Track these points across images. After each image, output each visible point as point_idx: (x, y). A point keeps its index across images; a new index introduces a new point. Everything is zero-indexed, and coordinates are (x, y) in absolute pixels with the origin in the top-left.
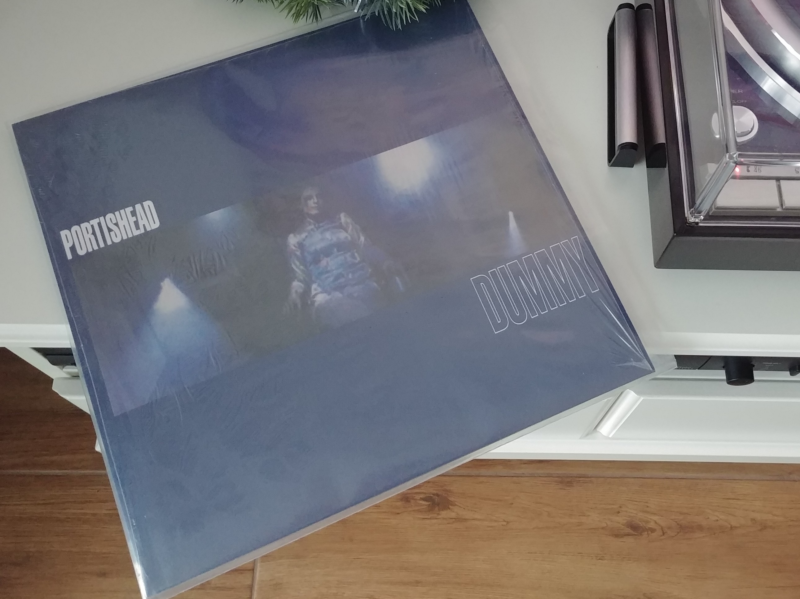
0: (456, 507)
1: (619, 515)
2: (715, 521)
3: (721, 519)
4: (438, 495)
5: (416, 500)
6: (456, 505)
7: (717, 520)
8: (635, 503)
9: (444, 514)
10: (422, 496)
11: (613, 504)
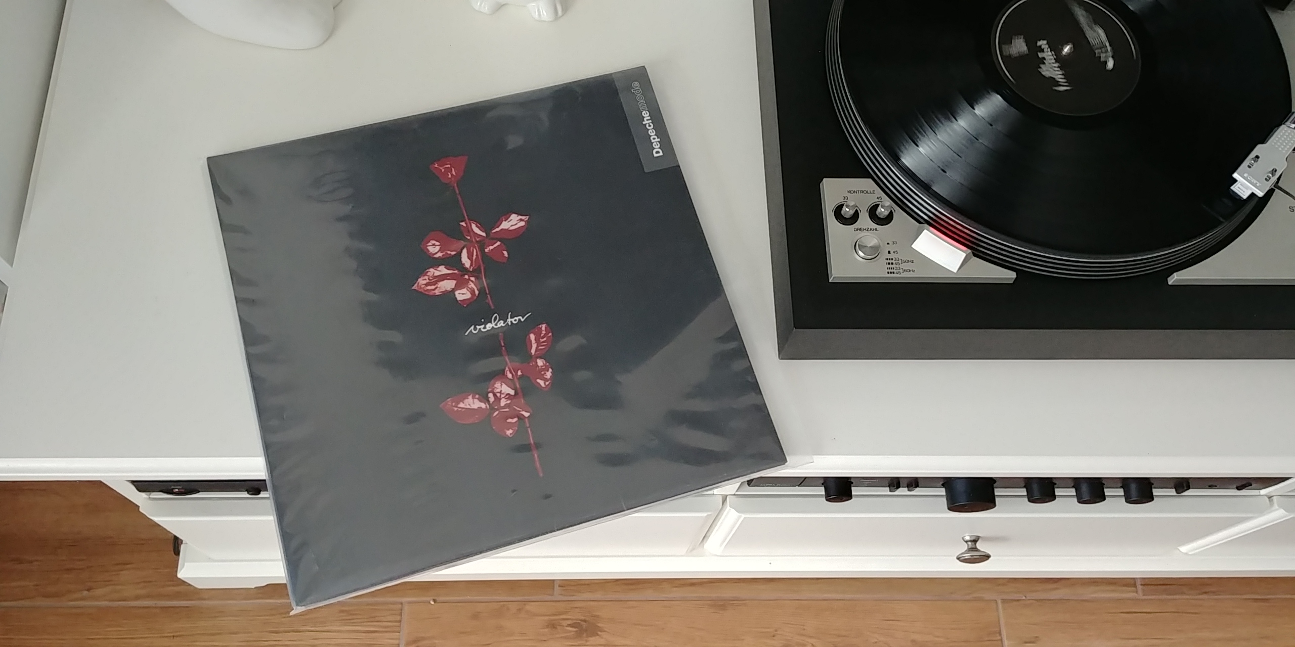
0: (604, 633)
1: (774, 638)
2: (873, 643)
3: (880, 641)
4: (585, 621)
5: (563, 626)
6: (605, 631)
7: (876, 642)
8: (791, 626)
9: (593, 640)
10: (569, 622)
11: (769, 628)
